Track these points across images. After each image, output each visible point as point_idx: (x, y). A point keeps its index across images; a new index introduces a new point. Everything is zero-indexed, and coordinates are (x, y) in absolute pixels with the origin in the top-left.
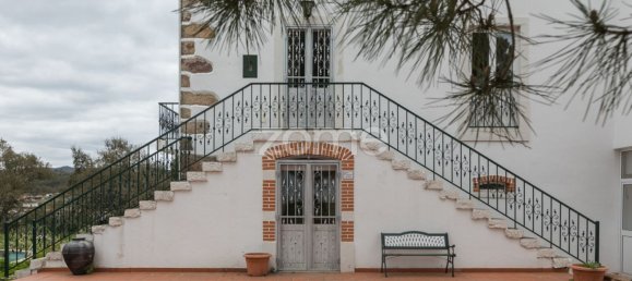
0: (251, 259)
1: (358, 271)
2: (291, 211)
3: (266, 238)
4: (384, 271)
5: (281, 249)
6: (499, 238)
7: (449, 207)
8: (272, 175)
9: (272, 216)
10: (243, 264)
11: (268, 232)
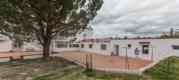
0: (10, 51)
1: (24, 52)
2: (15, 46)
3: (12, 49)
4: (27, 51)
5: (14, 50)
6: (39, 48)
7: (34, 46)
8: (13, 43)
9: (13, 47)
10: (9, 51)
11: (12, 48)
